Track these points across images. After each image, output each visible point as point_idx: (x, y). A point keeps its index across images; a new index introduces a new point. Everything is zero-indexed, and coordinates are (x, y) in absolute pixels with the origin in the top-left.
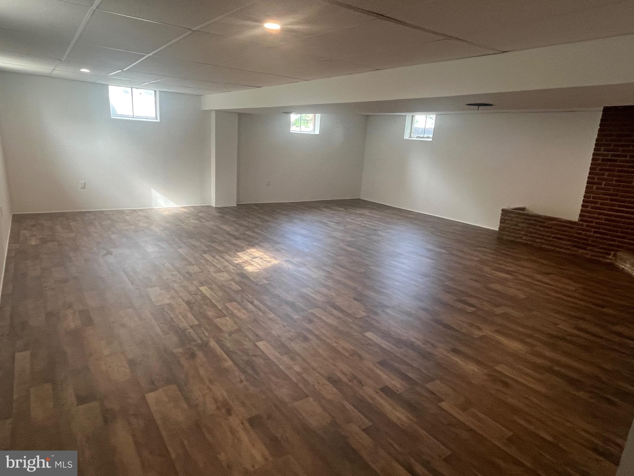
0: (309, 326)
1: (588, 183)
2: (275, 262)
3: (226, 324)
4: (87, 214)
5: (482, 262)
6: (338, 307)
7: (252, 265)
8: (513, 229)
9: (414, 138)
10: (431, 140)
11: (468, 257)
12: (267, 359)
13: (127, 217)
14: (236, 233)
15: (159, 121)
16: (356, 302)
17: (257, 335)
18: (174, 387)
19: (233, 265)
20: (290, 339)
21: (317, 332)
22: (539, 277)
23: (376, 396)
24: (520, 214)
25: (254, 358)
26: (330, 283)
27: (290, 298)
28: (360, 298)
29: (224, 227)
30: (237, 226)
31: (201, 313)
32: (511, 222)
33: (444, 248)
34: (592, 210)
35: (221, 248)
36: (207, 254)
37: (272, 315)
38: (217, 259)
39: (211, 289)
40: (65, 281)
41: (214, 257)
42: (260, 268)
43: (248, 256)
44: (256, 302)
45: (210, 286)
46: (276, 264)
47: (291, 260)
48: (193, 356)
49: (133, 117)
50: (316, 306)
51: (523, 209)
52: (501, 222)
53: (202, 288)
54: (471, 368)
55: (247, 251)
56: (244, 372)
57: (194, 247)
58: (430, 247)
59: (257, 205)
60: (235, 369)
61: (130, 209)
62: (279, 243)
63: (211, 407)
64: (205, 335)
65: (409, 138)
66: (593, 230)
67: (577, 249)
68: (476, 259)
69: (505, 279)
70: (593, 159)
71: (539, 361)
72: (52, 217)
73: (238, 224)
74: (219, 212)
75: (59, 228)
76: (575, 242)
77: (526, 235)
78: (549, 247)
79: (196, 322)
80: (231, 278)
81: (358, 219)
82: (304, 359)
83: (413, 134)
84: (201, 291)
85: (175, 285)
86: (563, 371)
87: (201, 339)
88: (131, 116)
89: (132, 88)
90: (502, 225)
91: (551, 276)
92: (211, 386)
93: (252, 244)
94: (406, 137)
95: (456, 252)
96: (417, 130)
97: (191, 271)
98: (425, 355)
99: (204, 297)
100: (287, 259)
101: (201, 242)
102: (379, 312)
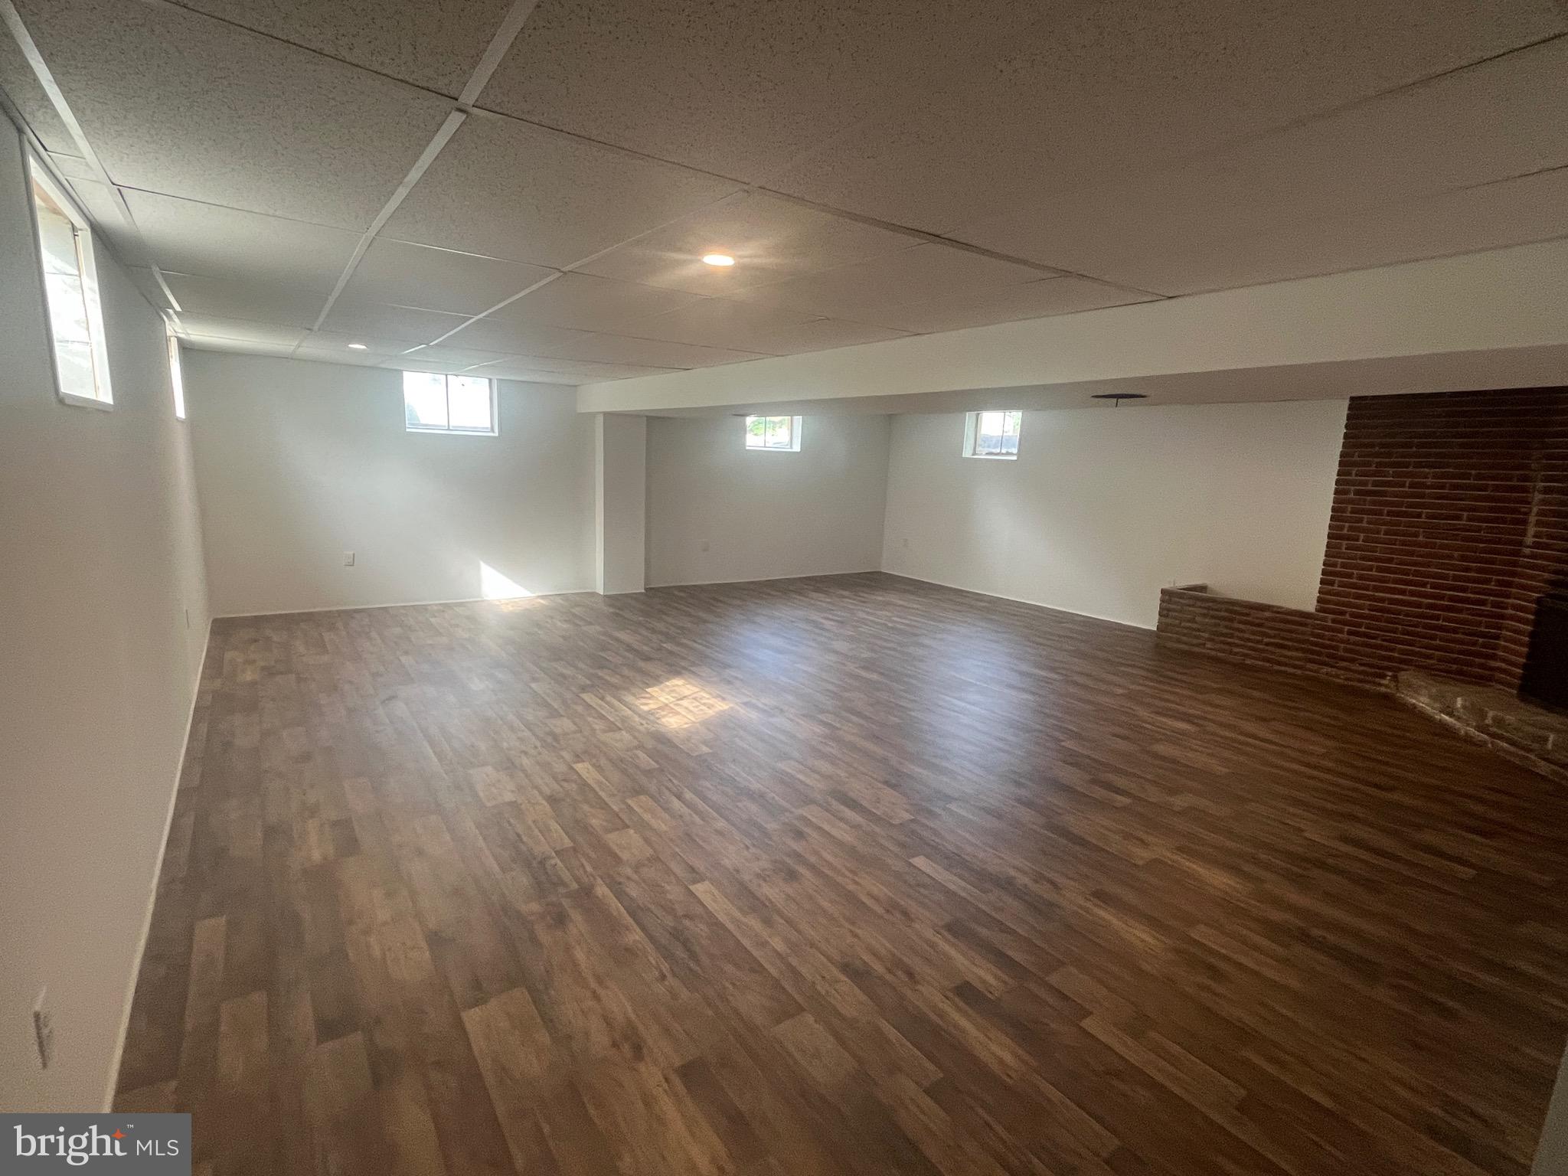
0: (796, 846)
1: (1330, 536)
2: (722, 706)
3: (629, 844)
4: (357, 616)
5: (1130, 696)
6: (854, 801)
7: (678, 713)
8: (1187, 628)
9: (981, 454)
10: (1015, 458)
11: (1104, 687)
12: (715, 924)
13: (433, 620)
14: (645, 648)
15: (497, 434)
16: (888, 790)
17: (693, 870)
18: (520, 994)
19: (640, 716)
20: (758, 876)
21: (813, 859)
22: (1250, 727)
23: (946, 1007)
24: (1197, 599)
25: (687, 922)
26: (833, 749)
27: (755, 786)
28: (896, 781)
29: (623, 636)
30: (645, 632)
31: (577, 822)
32: (1180, 615)
33: (1053, 669)
34: (1340, 589)
35: (615, 680)
36: (589, 692)
37: (721, 824)
38: (607, 703)
39: (598, 768)
40: (306, 757)
41: (602, 699)
42: (693, 719)
43: (668, 694)
44: (688, 795)
45: (594, 761)
46: (724, 711)
47: (754, 701)
48: (560, 920)
49: (449, 429)
50: (808, 801)
51: (1203, 588)
52: (1160, 614)
53: (579, 767)
54: (1140, 935)
55: (667, 683)
56: (668, 955)
57: (561, 679)
58: (1024, 667)
59: (681, 588)
60: (650, 948)
61: (437, 602)
62: (730, 666)
63: (600, 1039)
64: (585, 872)
65: (973, 455)
66: (1346, 628)
67: (1316, 667)
68: (1120, 691)
69: (1183, 733)
70: (1337, 492)
71: (1277, 916)
72: (290, 622)
73: (647, 628)
74: (610, 606)
75: (300, 646)
76: (1312, 652)
77: (1212, 640)
78: (1260, 663)
79: (568, 843)
80: (636, 743)
81: (879, 613)
82: (789, 921)
83: (980, 448)
84: (577, 772)
85: (525, 761)
86: (1331, 938)
87: (578, 880)
88: (445, 426)
89: (446, 375)
90: (1164, 620)
91: (1273, 723)
92: (601, 991)
93: (676, 671)
94: (967, 453)
95: (1076, 678)
96: (987, 439)
97: (558, 731)
98: (1040, 908)
99: (584, 785)
100: (746, 700)
101: (577, 668)
102: (938, 810)
